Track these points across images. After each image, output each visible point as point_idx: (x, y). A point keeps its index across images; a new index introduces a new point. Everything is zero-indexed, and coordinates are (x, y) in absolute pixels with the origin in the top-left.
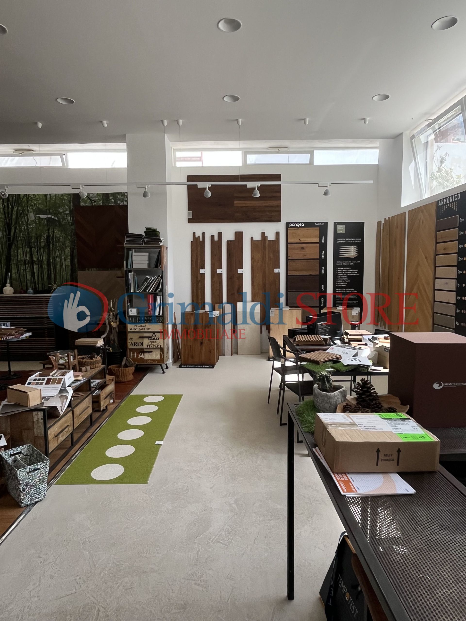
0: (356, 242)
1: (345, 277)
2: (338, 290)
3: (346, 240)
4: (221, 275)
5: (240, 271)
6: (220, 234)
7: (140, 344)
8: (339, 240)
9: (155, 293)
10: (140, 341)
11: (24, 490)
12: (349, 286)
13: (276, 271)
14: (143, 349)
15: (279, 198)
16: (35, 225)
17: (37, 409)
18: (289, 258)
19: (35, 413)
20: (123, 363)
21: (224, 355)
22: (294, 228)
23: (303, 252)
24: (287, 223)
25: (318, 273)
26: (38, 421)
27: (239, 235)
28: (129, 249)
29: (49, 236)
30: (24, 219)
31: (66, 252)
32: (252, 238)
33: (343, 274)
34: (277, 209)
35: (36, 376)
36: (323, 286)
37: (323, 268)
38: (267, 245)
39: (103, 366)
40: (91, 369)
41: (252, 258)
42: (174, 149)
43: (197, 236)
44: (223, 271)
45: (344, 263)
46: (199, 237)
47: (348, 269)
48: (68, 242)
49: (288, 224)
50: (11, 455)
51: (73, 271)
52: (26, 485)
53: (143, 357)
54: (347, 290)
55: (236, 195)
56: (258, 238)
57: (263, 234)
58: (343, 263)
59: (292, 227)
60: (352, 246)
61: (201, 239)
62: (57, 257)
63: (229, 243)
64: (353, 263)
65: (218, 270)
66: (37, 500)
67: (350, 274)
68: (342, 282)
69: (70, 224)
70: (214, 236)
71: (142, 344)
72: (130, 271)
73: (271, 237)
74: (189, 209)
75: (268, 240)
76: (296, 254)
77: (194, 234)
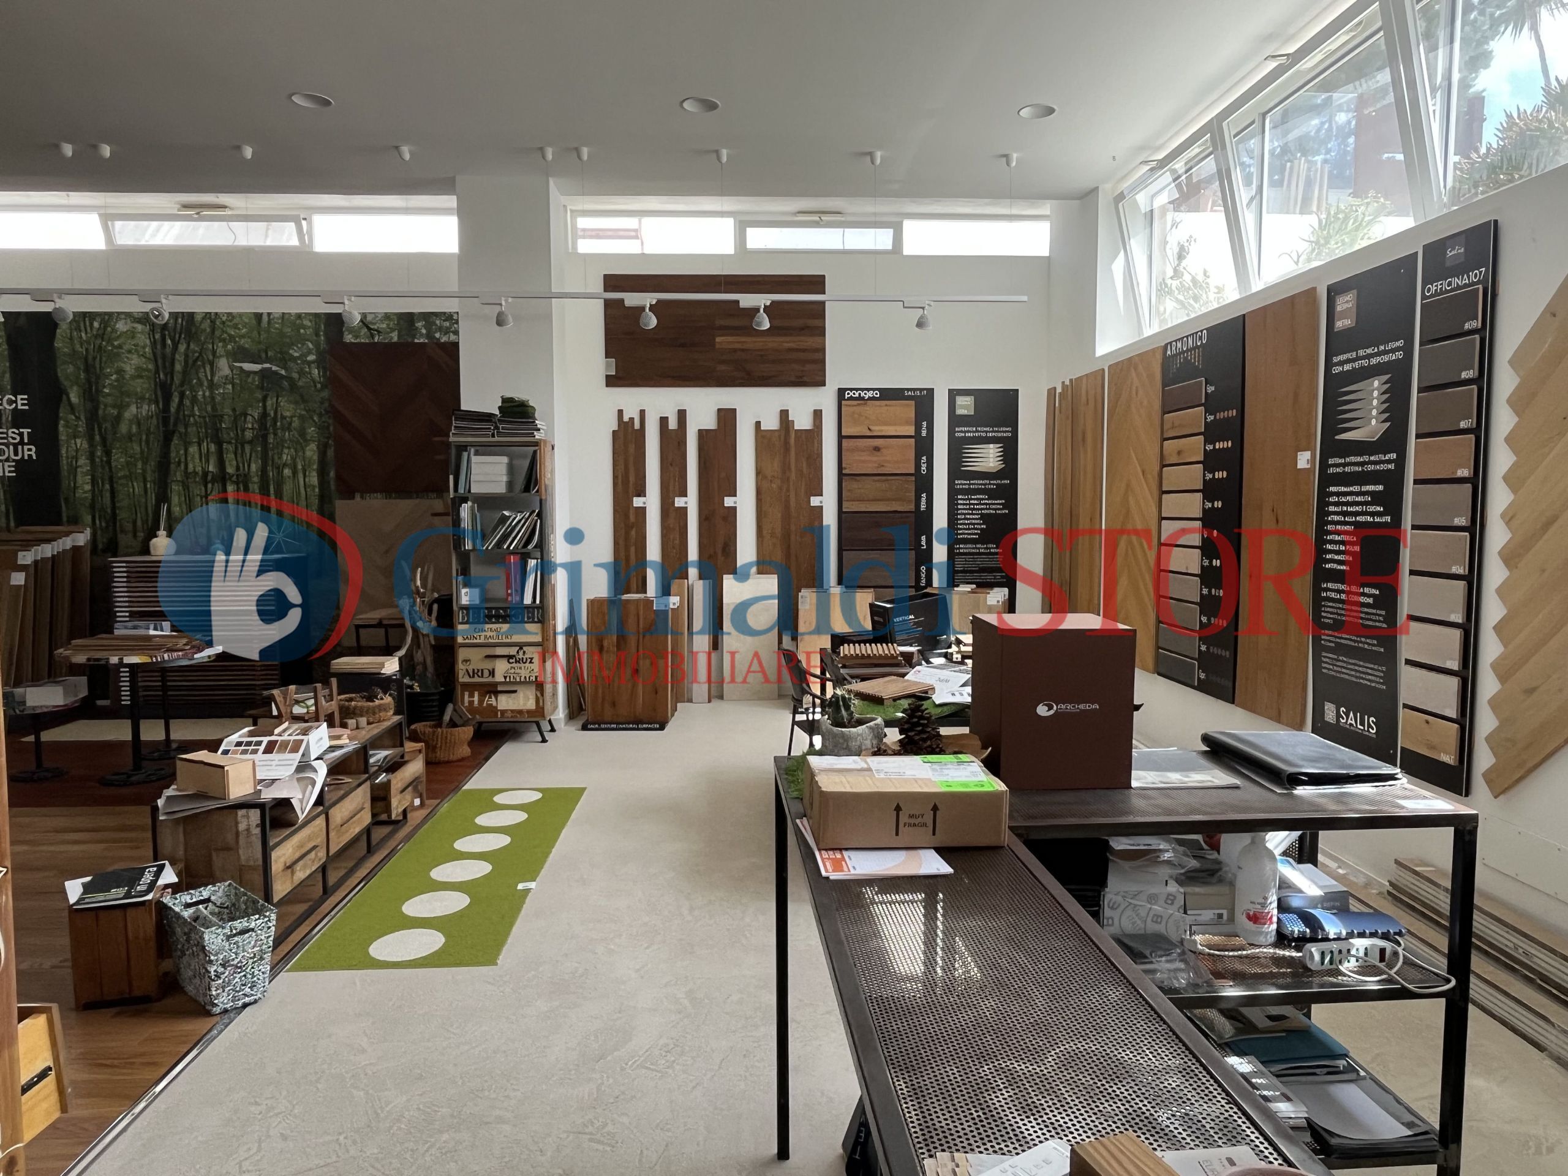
0: (1000, 435)
1: (977, 517)
2: (959, 548)
3: (977, 431)
4: (684, 511)
5: (728, 502)
6: (682, 415)
7: (486, 673)
8: (961, 432)
9: (524, 550)
10: (487, 665)
11: (218, 977)
12: (984, 537)
13: (815, 501)
14: (496, 684)
15: (821, 331)
16: (230, 387)
17: (245, 805)
18: (844, 472)
19: (241, 813)
20: (447, 718)
21: (690, 701)
22: (855, 402)
23: (875, 459)
24: (839, 389)
25: (912, 507)
26: (248, 830)
27: (727, 417)
28: (462, 448)
29: (264, 415)
30: (205, 373)
31: (308, 453)
32: (758, 424)
33: (970, 509)
34: (817, 356)
35: (240, 736)
36: (923, 538)
37: (924, 495)
38: (792, 441)
39: (397, 718)
40: (369, 723)
41: (759, 472)
42: (572, 211)
43: (626, 419)
44: (690, 502)
45: (973, 484)
46: (632, 419)
47: (983, 499)
48: (311, 430)
49: (841, 392)
50: (188, 906)
51: (324, 498)
52: (223, 966)
53: (494, 704)
54: (979, 548)
55: (720, 322)
56: (771, 423)
57: (784, 414)
58: (970, 484)
59: (851, 398)
60: (991, 446)
61: (637, 426)
62: (285, 465)
63: (702, 434)
64: (994, 484)
65: (677, 499)
66: (247, 1000)
67: (986, 509)
68: (969, 529)
69: (319, 386)
70: (667, 418)
71: (492, 673)
72: (465, 500)
73: (802, 422)
74: (608, 355)
75: (796, 428)
76: (861, 462)
77: (620, 412)
